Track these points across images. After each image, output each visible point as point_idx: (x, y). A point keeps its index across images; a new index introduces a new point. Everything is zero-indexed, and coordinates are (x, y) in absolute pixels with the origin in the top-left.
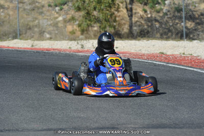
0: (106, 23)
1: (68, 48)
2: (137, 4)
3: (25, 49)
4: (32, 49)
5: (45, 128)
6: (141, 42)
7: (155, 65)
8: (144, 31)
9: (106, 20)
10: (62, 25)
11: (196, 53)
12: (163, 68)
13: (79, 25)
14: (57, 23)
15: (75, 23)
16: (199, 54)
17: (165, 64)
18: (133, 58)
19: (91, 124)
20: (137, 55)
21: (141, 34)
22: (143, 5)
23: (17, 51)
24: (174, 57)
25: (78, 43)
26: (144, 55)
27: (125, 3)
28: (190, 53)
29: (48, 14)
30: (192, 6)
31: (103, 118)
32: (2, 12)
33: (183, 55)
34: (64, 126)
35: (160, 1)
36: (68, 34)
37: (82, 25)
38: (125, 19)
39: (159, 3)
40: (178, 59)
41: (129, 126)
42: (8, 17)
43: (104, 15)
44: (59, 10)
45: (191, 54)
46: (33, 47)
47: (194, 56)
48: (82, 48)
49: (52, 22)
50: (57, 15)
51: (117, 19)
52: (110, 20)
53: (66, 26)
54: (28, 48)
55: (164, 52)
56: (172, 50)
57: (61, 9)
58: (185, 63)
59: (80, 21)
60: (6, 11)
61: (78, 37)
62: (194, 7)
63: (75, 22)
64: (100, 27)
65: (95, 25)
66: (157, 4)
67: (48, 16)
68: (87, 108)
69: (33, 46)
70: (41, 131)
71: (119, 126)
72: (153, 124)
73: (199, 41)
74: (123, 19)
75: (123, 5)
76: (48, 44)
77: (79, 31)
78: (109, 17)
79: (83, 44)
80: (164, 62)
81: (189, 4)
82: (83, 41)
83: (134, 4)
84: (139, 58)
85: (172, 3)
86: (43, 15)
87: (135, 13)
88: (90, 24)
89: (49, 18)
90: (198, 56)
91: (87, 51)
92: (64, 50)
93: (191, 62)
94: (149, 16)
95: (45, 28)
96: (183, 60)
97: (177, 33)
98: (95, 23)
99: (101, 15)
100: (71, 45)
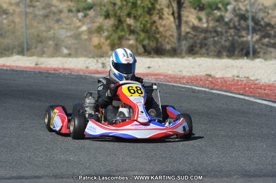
0: (144, 34)
1: (85, 69)
2: (189, 10)
3: (26, 68)
4: (34, 68)
5: (15, 175)
7: (194, 91)
10: (86, 37)
11: (254, 75)
12: (203, 95)
13: (108, 38)
14: (80, 34)
15: (103, 35)
16: (259, 77)
17: (207, 90)
18: (168, 82)
20: (174, 77)
22: (197, 11)
23: (13, 70)
24: (224, 80)
25: (97, 61)
26: (184, 77)
28: (247, 76)
29: (68, 22)
30: (264, 12)
31: (99, 162)
32: (5, 19)
33: (236, 79)
34: (42, 173)
35: (220, 6)
36: (93, 48)
37: (112, 38)
39: (218, 9)
40: (228, 83)
42: (13, 25)
44: (82, 17)
45: (248, 77)
46: (38, 66)
47: (251, 80)
48: (103, 67)
49: (72, 33)
50: (79, 24)
51: (161, 29)
53: (90, 39)
54: (30, 68)
55: (213, 73)
56: (223, 72)
57: (85, 16)
58: (235, 89)
59: (109, 32)
60: (11, 18)
61: (107, 53)
62: (266, 14)
63: (104, 32)
64: (136, 40)
65: (131, 37)
66: (216, 9)
67: (67, 25)
68: (81, 148)
69: (37, 64)
70: (8, 179)
73: (263, 60)
74: (169, 30)
75: (169, 11)
76: (58, 62)
79: (105, 62)
80: (208, 88)
84: (176, 82)
85: (236, 8)
86: (61, 23)
87: (186, 22)
88: (123, 36)
89: (68, 27)
92: (78, 71)
93: (245, 88)
94: (205, 25)
95: (63, 41)
96: (235, 85)
97: (242, 50)
98: (130, 35)
99: (138, 24)
100: (89, 63)
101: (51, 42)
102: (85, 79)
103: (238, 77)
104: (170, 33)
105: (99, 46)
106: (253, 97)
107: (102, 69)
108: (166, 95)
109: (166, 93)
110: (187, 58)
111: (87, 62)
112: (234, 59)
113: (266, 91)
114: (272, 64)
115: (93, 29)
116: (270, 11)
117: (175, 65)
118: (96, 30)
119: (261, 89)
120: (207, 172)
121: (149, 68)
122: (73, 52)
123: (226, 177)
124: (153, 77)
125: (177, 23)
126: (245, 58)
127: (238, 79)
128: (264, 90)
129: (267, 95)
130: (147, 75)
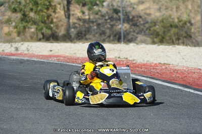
0: (43, 24)
1: (1, 51)
6: (76, 45)
8: (81, 33)
9: (42, 22)
11: (131, 57)
13: (16, 27)
15: (12, 25)
16: (135, 58)
18: (67, 62)
20: (71, 58)
21: (79, 36)
22: (81, 6)
25: (12, 46)
26: (78, 59)
27: (62, 5)
28: (126, 57)
30: (130, 7)
33: (118, 59)
35: (98, 2)
36: (4, 35)
37: (18, 27)
38: (63, 20)
39: (96, 5)
43: (41, 16)
45: (127, 58)
47: (130, 60)
48: (16, 50)
51: (55, 20)
52: (47, 22)
53: (1, 28)
59: (16, 23)
61: (15, 39)
62: (131, 9)
63: (12, 23)
64: (37, 28)
65: (32, 27)
66: (94, 5)
73: (135, 44)
74: (60, 21)
75: (60, 7)
77: (15, 32)
78: (46, 18)
79: (17, 46)
81: (128, 5)
82: (17, 43)
83: (71, 5)
84: (73, 62)
85: (110, 5)
87: (73, 15)
88: (27, 25)
90: (134, 60)
91: (21, 54)
94: (87, 17)
97: (115, 35)
98: (32, 25)
99: (38, 17)
100: (5, 47)
102: (4, 60)
103: (119, 58)
104: (61, 23)
105: (9, 34)
107: (15, 52)
111: (3, 47)
112: (113, 44)
113: (143, 69)
114: (143, 47)
115: (4, 20)
116: (135, 6)
117: (70, 48)
119: (138, 67)
121: (51, 51)
124: (55, 58)
125: (67, 16)
126: (122, 43)
127: (119, 59)
128: (141, 68)
129: (144, 72)
130: (50, 56)
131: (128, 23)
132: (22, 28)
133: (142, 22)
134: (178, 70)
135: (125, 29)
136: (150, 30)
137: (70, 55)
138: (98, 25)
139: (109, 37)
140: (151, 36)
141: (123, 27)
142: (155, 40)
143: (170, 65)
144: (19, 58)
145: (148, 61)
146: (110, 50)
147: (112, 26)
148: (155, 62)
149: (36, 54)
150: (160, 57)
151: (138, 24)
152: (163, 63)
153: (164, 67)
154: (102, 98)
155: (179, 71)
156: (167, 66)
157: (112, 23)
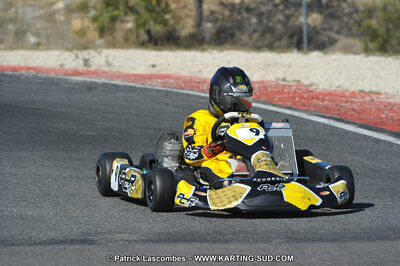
0: (148, 14)
1: (58, 67)
6: (206, 54)
8: (225, 32)
9: (148, 9)
10: (63, 18)
11: (307, 77)
13: (95, 19)
14: (54, 13)
15: (88, 15)
16: (315, 81)
19: (41, 231)
20: (191, 81)
21: (220, 38)
24: (264, 86)
25: (77, 57)
26: (203, 82)
28: (298, 78)
33: (282, 83)
36: (73, 34)
37: (101, 19)
38: (189, 6)
40: (270, 89)
41: (119, 237)
45: (299, 81)
47: (303, 85)
48: (86, 65)
49: (42, 12)
51: (173, 6)
52: (157, 9)
53: (68, 22)
56: (263, 72)
58: (279, 100)
61: (93, 42)
63: (88, 12)
64: (137, 20)
65: (129, 18)
68: (45, 195)
71: (99, 237)
72: (169, 233)
73: (321, 54)
76: (19, 58)
77: (95, 30)
79: (87, 57)
82: (88, 51)
84: (192, 89)
89: (37, 3)
92: (49, 70)
93: (294, 98)
94: (238, 1)
95: (29, 24)
96: (279, 93)
97: (291, 36)
98: (126, 14)
100: (65, 59)
101: (11, 27)
102: (57, 84)
103: (284, 80)
105: (82, 33)
106: (306, 111)
107: (85, 68)
108: (176, 110)
109: (177, 107)
110: (209, 50)
111: (62, 57)
113: (326, 103)
114: (335, 60)
115: (74, 6)
117: (192, 61)
118: (77, 7)
119: (318, 99)
120: (234, 233)
121: (153, 66)
122: (44, 41)
123: (263, 241)
124: (159, 81)
126: (296, 51)
127: (284, 83)
128: (323, 101)
129: (327, 109)
130: (150, 77)
131: (321, 13)
132: (107, 20)
133: (347, 11)
134: (395, 104)
135: (312, 24)
136: (360, 26)
137: (190, 75)
138: (260, 15)
139: (280, 38)
140: (363, 38)
141: (310, 21)
142: (371, 45)
143: (380, 94)
144: (88, 80)
145: (339, 87)
146: (270, 65)
147: (288, 17)
148: (353, 88)
149: (125, 72)
150: (364, 78)
151: (339, 14)
152: (367, 90)
153: (367, 99)
154: (235, 195)
155: (395, 107)
156: (375, 96)
157: (287, 12)
